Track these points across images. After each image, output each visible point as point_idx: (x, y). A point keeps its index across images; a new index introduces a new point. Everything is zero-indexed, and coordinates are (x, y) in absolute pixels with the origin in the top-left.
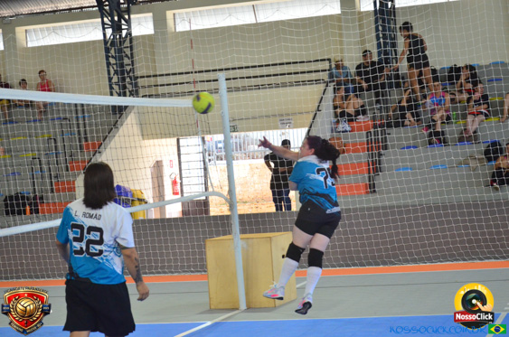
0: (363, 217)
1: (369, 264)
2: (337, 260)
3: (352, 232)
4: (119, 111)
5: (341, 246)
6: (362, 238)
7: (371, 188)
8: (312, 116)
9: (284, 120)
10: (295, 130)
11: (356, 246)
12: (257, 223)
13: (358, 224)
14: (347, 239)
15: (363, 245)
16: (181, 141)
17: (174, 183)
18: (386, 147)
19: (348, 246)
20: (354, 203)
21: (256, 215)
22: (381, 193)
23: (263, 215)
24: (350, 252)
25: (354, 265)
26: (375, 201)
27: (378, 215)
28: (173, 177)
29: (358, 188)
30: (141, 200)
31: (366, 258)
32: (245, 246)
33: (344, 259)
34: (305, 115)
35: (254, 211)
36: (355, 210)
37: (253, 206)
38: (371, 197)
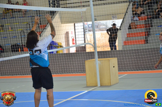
0: (143, 52)
1: (146, 70)
2: (133, 68)
3: (139, 58)
4: (53, 13)
5: (135, 63)
6: (143, 60)
7: (146, 41)
8: (124, 15)
9: (114, 16)
10: (118, 20)
11: (141, 63)
12: (104, 55)
13: (141, 55)
14: (137, 60)
15: (143, 63)
16: (75, 24)
17: (73, 40)
18: (152, 26)
19: (138, 63)
20: (140, 47)
21: (103, 52)
22: (150, 43)
23: (106, 52)
24: (138, 65)
25: (140, 70)
26: (148, 46)
27: (149, 52)
28: (73, 37)
29: (141, 41)
30: (61, 46)
31: (144, 67)
32: (100, 63)
33: (136, 68)
34: (122, 14)
35: (103, 50)
36: (140, 50)
37: (102, 48)
38: (146, 45)
